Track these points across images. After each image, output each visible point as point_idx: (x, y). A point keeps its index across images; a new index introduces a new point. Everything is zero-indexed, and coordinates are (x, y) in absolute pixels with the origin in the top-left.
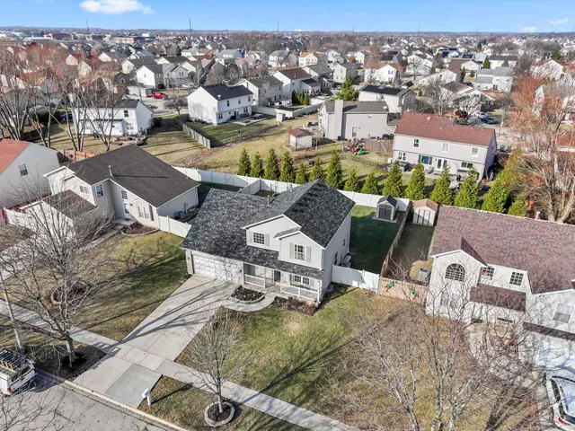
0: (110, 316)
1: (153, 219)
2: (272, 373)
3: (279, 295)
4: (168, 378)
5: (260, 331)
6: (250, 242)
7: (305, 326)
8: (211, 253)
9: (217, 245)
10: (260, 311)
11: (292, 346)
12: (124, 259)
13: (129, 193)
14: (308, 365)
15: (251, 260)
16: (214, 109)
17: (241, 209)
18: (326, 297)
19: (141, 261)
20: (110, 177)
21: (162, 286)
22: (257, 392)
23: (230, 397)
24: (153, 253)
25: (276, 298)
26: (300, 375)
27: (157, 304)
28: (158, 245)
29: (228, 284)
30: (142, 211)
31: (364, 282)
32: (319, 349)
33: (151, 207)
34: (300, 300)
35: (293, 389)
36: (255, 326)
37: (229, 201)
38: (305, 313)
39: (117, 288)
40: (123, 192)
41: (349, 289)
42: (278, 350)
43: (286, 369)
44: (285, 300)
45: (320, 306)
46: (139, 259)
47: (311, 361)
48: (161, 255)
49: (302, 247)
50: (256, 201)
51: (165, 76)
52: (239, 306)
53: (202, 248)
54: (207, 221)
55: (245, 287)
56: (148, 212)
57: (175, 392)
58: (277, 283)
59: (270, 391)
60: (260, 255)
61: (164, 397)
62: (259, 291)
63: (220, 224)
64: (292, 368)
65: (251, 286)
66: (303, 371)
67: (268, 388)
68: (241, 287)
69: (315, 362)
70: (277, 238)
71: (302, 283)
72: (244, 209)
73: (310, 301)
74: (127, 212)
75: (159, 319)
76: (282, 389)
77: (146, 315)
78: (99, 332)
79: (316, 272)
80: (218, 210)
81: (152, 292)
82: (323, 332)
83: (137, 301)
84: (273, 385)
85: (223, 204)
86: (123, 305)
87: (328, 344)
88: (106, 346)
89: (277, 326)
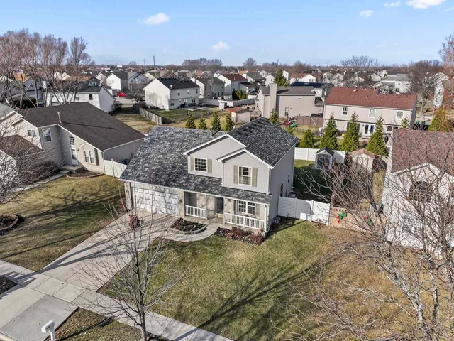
0: (33, 246)
1: (98, 164)
2: (213, 305)
3: (222, 226)
4: (85, 311)
5: (200, 260)
6: (192, 171)
7: (252, 255)
8: (150, 182)
9: (156, 175)
10: (200, 241)
11: (237, 275)
12: (63, 196)
13: (76, 138)
14: (258, 296)
15: (192, 187)
16: (167, 97)
17: (183, 141)
18: (273, 228)
19: (80, 199)
20: (59, 123)
21: (98, 219)
22: (194, 328)
23: (159, 333)
24: (94, 192)
25: (219, 229)
26: (247, 307)
27: (89, 235)
28: (100, 186)
29: (168, 217)
30: (88, 155)
31: (313, 214)
32: (269, 278)
33: (96, 151)
34: (245, 230)
35: (240, 324)
36: (195, 254)
37: (172, 136)
38: (251, 242)
39: (50, 221)
40: (71, 138)
41: (297, 221)
42: (222, 279)
43: (231, 300)
44: (229, 231)
45: (268, 236)
46: (78, 196)
47: (261, 291)
48: (102, 194)
49: (247, 169)
50: (198, 134)
51: (129, 82)
52: (178, 237)
53: (141, 178)
54: (148, 154)
55: (185, 219)
56: (93, 156)
57: (90, 327)
58: (220, 215)
59: (210, 326)
60: (202, 182)
61: (75, 334)
62: (200, 222)
63: (161, 156)
64: (238, 298)
65: (193, 217)
66: (251, 302)
67: (208, 322)
68: (181, 219)
69: (265, 292)
70: (220, 160)
71: (246, 213)
72: (186, 141)
73: (256, 230)
74: (74, 158)
75: (88, 249)
76: (226, 323)
77: (74, 245)
78: (16, 262)
79: (262, 197)
80: (160, 144)
81: (85, 224)
82: (273, 261)
83: (67, 232)
84: (213, 319)
85: (166, 138)
86: (51, 236)
87: (279, 273)
88: (19, 276)
89: (221, 255)
